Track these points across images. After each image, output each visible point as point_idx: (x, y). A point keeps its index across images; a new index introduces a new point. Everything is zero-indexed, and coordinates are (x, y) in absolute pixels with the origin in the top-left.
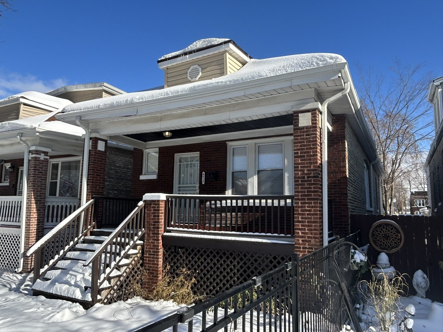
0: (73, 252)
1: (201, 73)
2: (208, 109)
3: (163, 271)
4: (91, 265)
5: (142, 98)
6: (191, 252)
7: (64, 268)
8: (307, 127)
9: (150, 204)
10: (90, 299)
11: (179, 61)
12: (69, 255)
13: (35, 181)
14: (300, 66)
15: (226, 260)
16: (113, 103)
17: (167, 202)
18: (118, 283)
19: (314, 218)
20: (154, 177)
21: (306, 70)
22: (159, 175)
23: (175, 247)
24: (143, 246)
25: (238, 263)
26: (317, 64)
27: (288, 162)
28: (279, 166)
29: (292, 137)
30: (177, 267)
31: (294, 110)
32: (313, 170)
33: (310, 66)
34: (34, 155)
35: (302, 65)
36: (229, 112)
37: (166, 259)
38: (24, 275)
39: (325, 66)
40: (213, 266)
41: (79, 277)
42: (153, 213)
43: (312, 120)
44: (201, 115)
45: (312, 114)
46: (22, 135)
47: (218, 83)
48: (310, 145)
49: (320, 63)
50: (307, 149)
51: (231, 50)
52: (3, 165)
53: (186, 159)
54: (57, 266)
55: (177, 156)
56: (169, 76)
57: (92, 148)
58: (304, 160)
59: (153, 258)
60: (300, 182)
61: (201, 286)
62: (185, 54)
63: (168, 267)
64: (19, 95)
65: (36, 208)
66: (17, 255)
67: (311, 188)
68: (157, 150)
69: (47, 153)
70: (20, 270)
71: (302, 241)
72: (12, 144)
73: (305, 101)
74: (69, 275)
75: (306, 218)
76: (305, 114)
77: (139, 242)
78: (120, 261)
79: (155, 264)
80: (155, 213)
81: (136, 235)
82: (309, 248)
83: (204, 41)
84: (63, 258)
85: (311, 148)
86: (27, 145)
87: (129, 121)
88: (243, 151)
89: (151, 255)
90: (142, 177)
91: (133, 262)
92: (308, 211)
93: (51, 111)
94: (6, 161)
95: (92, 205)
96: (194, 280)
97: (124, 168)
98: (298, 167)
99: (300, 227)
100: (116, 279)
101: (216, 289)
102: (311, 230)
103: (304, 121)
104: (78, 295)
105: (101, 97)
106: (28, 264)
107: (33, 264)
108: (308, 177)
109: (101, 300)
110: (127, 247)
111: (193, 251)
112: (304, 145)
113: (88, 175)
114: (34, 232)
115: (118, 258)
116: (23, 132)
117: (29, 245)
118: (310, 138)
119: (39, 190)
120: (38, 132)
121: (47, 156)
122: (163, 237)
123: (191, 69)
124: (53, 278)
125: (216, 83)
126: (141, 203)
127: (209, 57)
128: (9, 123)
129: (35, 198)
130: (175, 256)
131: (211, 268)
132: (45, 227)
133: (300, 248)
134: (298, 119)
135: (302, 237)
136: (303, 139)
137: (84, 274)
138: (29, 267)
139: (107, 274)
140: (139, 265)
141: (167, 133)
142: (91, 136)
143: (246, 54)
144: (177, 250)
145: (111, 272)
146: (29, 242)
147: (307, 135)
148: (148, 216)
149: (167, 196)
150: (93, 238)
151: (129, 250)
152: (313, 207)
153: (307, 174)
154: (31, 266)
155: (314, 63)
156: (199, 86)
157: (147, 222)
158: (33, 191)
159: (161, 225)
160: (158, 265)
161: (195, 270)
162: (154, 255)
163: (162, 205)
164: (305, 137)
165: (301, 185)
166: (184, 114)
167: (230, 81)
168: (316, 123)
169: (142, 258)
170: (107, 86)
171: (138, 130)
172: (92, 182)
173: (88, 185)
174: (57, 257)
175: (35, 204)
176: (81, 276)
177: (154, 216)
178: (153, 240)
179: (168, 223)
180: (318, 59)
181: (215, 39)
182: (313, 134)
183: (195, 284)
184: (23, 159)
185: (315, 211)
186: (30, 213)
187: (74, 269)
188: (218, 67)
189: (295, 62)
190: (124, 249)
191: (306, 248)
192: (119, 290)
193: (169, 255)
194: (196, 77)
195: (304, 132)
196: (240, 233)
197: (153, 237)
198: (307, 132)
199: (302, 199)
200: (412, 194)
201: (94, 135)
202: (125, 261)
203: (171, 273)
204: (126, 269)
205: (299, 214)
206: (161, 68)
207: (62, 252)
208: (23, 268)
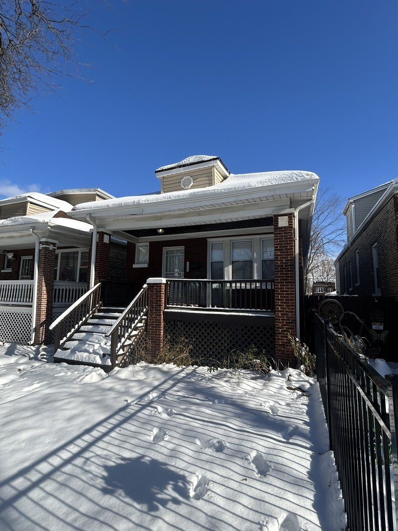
0: (87, 326)
1: (192, 183)
2: (202, 211)
3: (164, 340)
4: (111, 336)
5: (148, 200)
6: (188, 325)
7: (80, 339)
8: (285, 227)
9: (153, 287)
10: (110, 364)
11: (174, 172)
12: (83, 328)
13: (45, 268)
14: (282, 179)
15: (218, 330)
16: (122, 203)
17: (166, 285)
18: (129, 350)
19: (291, 297)
20: (146, 266)
21: (288, 183)
22: (149, 264)
23: (174, 321)
24: (146, 320)
25: (228, 332)
26: (297, 178)
27: (257, 255)
28: (247, 258)
29: (273, 235)
30: (176, 337)
31: (274, 214)
32: (290, 260)
33: (291, 180)
34: (44, 246)
35: (284, 179)
36: (219, 214)
37: (167, 330)
38: (36, 346)
39: (303, 181)
40: (207, 335)
41: (97, 346)
42: (155, 294)
43: (289, 222)
44: (197, 215)
45: (289, 217)
46: (34, 228)
47: (215, 190)
48: (287, 241)
49: (299, 178)
50: (285, 244)
51: (218, 165)
52: (5, 254)
53: (172, 252)
54: (74, 337)
55: (165, 249)
56: (165, 183)
57: (99, 241)
58: (282, 252)
59: (156, 330)
60: (279, 270)
61: (197, 351)
62: (180, 167)
63: (169, 337)
64: (27, 195)
65: (46, 290)
66: (29, 328)
67: (288, 274)
68: (148, 244)
69: (55, 244)
70: (32, 342)
71: (281, 314)
72: (22, 236)
73: (283, 207)
74: (87, 345)
75: (284, 297)
76: (283, 217)
77: (144, 317)
78: (131, 332)
79: (158, 335)
80: (157, 294)
81: (142, 311)
82: (287, 320)
83: (196, 158)
84: (78, 331)
85: (288, 244)
86: (38, 237)
87: (132, 219)
88: (220, 247)
89: (154, 327)
90: (134, 266)
91: (140, 334)
92: (286, 291)
93: (53, 210)
94: (9, 252)
95: (99, 288)
96: (191, 347)
97: (115, 259)
98: (278, 258)
99: (280, 304)
100: (128, 347)
101: (209, 353)
102: (288, 306)
103: (283, 222)
104: (98, 361)
105: (94, 200)
106: (39, 337)
107: (43, 337)
108: (286, 266)
109: (118, 364)
110: (136, 321)
111: (189, 323)
112: (283, 241)
113: (96, 262)
114: (44, 310)
115: (130, 330)
116: (35, 226)
117: (40, 321)
118: (287, 236)
119: (49, 275)
120: (50, 226)
121: (55, 246)
122: (164, 313)
123: (184, 179)
124: (72, 347)
125: (213, 190)
126: (145, 286)
127: (199, 170)
128: (22, 218)
129: (45, 282)
130: (174, 328)
131: (205, 337)
132: (53, 306)
133: (280, 320)
134: (278, 221)
135: (281, 311)
136: (282, 236)
137: (100, 344)
138: (41, 340)
139: (122, 342)
140: (144, 336)
141: (161, 230)
142: (98, 231)
143: (227, 169)
144: (176, 323)
145: (125, 341)
146: (40, 319)
147: (285, 233)
148: (151, 296)
149: (166, 280)
150: (101, 314)
151: (137, 324)
152: (290, 288)
153: (284, 263)
154: (42, 339)
155: (294, 178)
156: (198, 192)
157: (151, 301)
158: (44, 276)
159: (163, 303)
160: (160, 335)
161: (192, 338)
162: (157, 327)
163: (163, 287)
164: (283, 235)
165: (280, 271)
166: (181, 214)
167: (225, 189)
168: (292, 225)
169: (146, 330)
170: (100, 191)
171: (148, 226)
172: (100, 269)
173: (95, 271)
174: (73, 330)
175: (45, 287)
176: (98, 345)
177: (156, 296)
178: (156, 315)
179: (167, 302)
180: (297, 175)
181: (205, 156)
182: (290, 233)
183: (192, 350)
184: (35, 249)
185: (291, 291)
186: (41, 294)
187: (90, 339)
188: (207, 178)
189: (278, 176)
190: (134, 323)
191: (285, 320)
192: (130, 356)
193: (169, 328)
194: (188, 186)
195: (282, 231)
196: (234, 309)
197: (155, 313)
198: (285, 231)
199: (281, 283)
200: (314, 283)
201: (101, 230)
202: (135, 333)
203: (171, 342)
204: (135, 339)
205: (279, 294)
206: (158, 177)
207: (76, 326)
208: (35, 341)
